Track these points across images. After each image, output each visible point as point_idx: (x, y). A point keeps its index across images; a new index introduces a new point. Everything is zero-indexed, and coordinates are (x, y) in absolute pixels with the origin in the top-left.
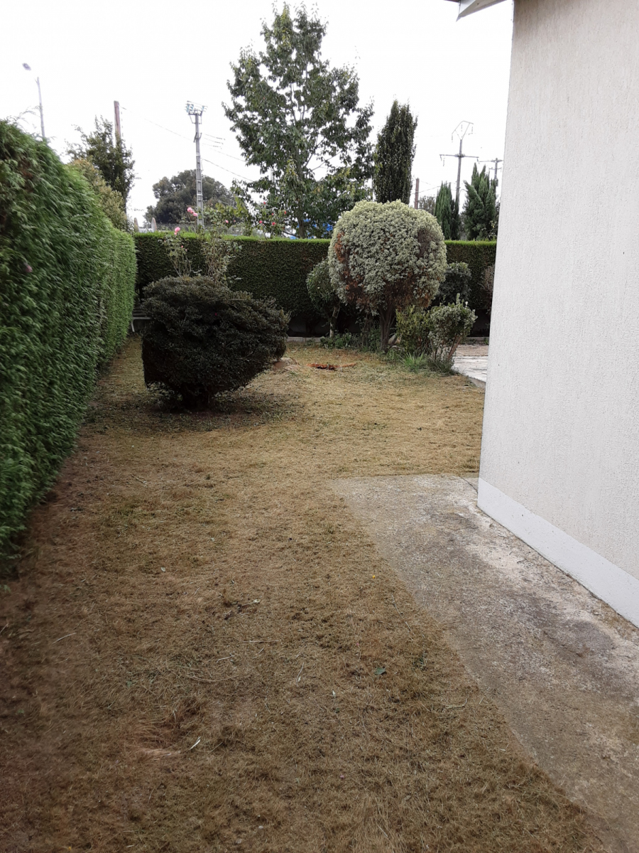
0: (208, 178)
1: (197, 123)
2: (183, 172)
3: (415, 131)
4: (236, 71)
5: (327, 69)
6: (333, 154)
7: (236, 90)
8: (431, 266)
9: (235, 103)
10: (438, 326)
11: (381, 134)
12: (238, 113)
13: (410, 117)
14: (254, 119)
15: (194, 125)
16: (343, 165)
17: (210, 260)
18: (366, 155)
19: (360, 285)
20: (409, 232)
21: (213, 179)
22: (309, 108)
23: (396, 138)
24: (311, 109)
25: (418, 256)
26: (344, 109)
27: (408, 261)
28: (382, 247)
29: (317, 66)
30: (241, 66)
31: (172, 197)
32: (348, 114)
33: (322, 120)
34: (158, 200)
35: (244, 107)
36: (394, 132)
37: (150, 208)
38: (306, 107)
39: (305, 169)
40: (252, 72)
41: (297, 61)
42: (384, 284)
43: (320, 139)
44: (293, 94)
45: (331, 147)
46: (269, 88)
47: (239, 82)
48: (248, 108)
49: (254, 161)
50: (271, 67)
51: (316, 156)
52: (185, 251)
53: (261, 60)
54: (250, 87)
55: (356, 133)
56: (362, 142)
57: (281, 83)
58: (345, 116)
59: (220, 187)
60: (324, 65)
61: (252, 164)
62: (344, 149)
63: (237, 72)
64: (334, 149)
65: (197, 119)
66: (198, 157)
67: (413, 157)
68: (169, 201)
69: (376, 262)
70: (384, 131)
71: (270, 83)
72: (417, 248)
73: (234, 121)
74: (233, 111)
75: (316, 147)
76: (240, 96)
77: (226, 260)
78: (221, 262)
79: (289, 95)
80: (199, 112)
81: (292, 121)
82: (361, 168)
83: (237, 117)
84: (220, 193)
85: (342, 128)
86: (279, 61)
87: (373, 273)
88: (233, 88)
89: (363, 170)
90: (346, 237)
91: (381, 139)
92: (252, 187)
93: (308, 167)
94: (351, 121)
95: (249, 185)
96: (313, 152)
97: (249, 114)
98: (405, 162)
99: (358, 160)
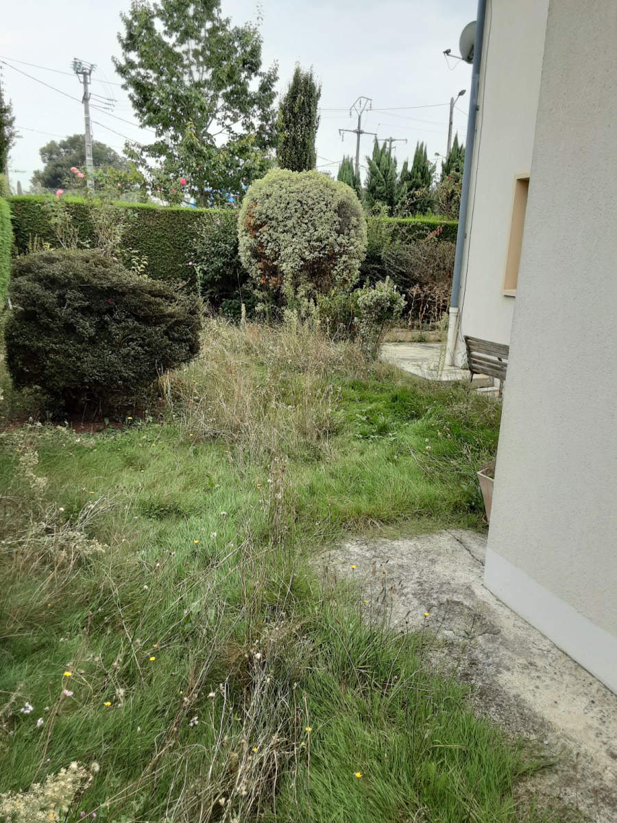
0: (99, 144)
1: (85, 83)
2: (72, 136)
3: (319, 102)
4: (127, 25)
5: (227, 28)
6: (235, 120)
7: (128, 45)
8: (352, 244)
9: (127, 59)
10: (365, 312)
11: (283, 103)
12: (130, 70)
13: (312, 87)
14: (148, 78)
15: (82, 85)
16: (245, 132)
17: (101, 229)
18: (270, 123)
19: (275, 263)
20: (329, 206)
21: (104, 145)
22: (208, 68)
23: (300, 108)
24: (210, 71)
25: (339, 232)
26: (246, 73)
27: (328, 238)
28: (299, 221)
29: (217, 24)
30: (133, 18)
31: (61, 162)
32: (250, 79)
33: (223, 81)
34: (46, 165)
35: (137, 63)
36: (297, 101)
37: (36, 173)
38: (205, 67)
39: (205, 133)
40: (146, 24)
41: (194, 17)
42: (302, 263)
43: (221, 102)
44: (191, 53)
45: (233, 112)
46: (164, 44)
47: (131, 36)
48: (141, 65)
49: (150, 123)
50: (167, 21)
51: (217, 121)
52: (69, 218)
53: (155, 13)
54: (143, 41)
55: (260, 99)
56: (266, 109)
57: (178, 39)
58: (247, 80)
59: (112, 153)
60: (225, 23)
61: (147, 126)
62: (247, 115)
63: (129, 25)
64: (236, 114)
65: (85, 78)
66: (87, 119)
67: (317, 129)
68: (57, 166)
69: (293, 237)
70: (286, 100)
71: (166, 39)
72: (337, 223)
73: (126, 78)
74: (125, 67)
75: (217, 111)
76: (132, 52)
77: (119, 229)
78: (113, 232)
79: (187, 53)
80: (88, 71)
81: (190, 81)
82: (264, 136)
83: (129, 73)
84: (112, 159)
85: (244, 92)
86: (175, 15)
87: (289, 250)
88: (125, 42)
89: (267, 139)
90: (258, 208)
91: (283, 109)
92: (147, 151)
93: (209, 131)
94: (254, 85)
95: (143, 149)
96: (214, 116)
97: (142, 71)
98: (308, 134)
99: (261, 127)
